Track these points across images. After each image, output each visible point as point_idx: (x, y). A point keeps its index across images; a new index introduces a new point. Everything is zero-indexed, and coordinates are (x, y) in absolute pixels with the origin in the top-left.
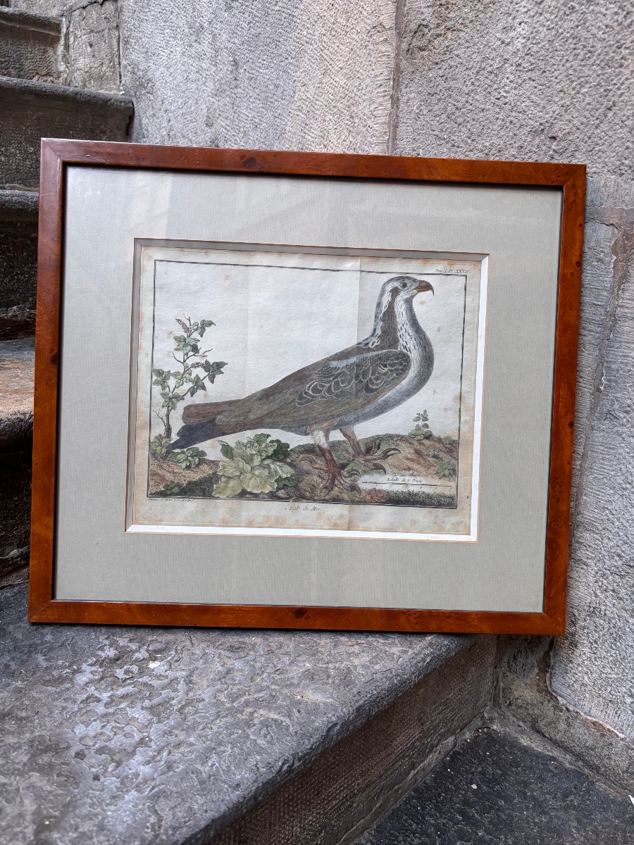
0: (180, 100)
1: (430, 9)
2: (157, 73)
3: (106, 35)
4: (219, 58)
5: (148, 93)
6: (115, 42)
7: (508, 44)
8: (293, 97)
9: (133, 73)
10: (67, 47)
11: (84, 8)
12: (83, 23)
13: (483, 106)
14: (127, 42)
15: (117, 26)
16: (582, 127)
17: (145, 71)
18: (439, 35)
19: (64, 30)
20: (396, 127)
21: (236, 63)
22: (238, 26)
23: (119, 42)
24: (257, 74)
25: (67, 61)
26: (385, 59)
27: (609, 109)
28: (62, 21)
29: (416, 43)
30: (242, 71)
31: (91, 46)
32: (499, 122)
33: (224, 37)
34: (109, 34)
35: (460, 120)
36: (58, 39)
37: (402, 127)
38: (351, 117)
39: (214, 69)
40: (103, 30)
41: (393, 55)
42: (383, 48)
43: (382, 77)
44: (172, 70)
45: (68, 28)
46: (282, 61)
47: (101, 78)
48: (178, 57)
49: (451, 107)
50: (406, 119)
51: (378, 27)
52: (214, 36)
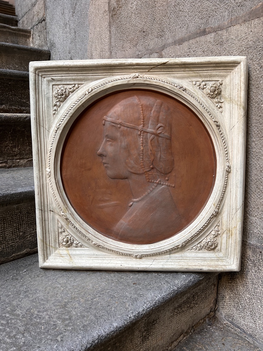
0: (62, 47)
1: (116, 3)
2: (56, 40)
3: (43, 32)
4: (71, 32)
5: (54, 47)
7: (132, 8)
8: (88, 38)
9: (50, 42)
10: (33, 38)
11: (37, 25)
12: (37, 30)
13: (128, 27)
14: (48, 33)
15: (46, 28)
16: (149, 27)
17: (53, 41)
18: (118, 10)
19: (32, 33)
20: (111, 39)
21: (75, 32)
22: (75, 20)
23: (46, 33)
25: (33, 43)
26: (107, 20)
27: (154, 20)
28: (31, 30)
29: (113, 13)
31: (39, 36)
32: (133, 31)
33: (72, 25)
34: (44, 31)
35: (124, 33)
36: (30, 36)
38: (101, 39)
39: (70, 35)
40: (42, 31)
41: (108, 18)
42: (106, 17)
43: (107, 25)
44: (60, 39)
46: (85, 28)
47: (42, 46)
48: (61, 34)
49: (122, 30)
50: (113, 36)
51: (105, 11)
52: (70, 25)
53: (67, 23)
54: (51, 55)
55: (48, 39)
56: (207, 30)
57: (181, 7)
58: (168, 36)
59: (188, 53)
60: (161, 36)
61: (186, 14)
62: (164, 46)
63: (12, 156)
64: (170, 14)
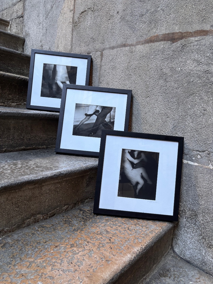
0: (35, 37)
1: (77, 19)
2: (31, 32)
4: (44, 29)
5: (28, 36)
6: (22, 26)
7: (88, 24)
8: (56, 35)
9: (26, 32)
10: (11, 27)
11: (16, 19)
12: (15, 22)
13: (84, 35)
14: (25, 26)
15: (23, 23)
16: (96, 37)
17: (28, 32)
18: (79, 23)
19: (10, 23)
20: (72, 39)
21: (47, 30)
22: (47, 22)
24: (50, 31)
25: (10, 30)
27: (100, 34)
28: (10, 21)
29: (75, 25)
31: (16, 27)
32: (87, 37)
33: (45, 25)
34: (21, 24)
36: (9, 25)
37: (73, 39)
38: (66, 38)
39: (42, 31)
41: (72, 27)
42: (70, 26)
43: (70, 31)
44: (34, 31)
45: (11, 23)
46: (55, 29)
47: (18, 34)
48: (35, 29)
49: (80, 35)
50: (74, 38)
51: (70, 22)
52: (43, 25)
53: (40, 23)
54: (26, 41)
55: (24, 30)
56: (126, 45)
57: (114, 31)
58: (107, 44)
59: (116, 55)
60: (103, 43)
61: (117, 35)
62: (104, 48)
63: (8, 100)
64: (109, 33)
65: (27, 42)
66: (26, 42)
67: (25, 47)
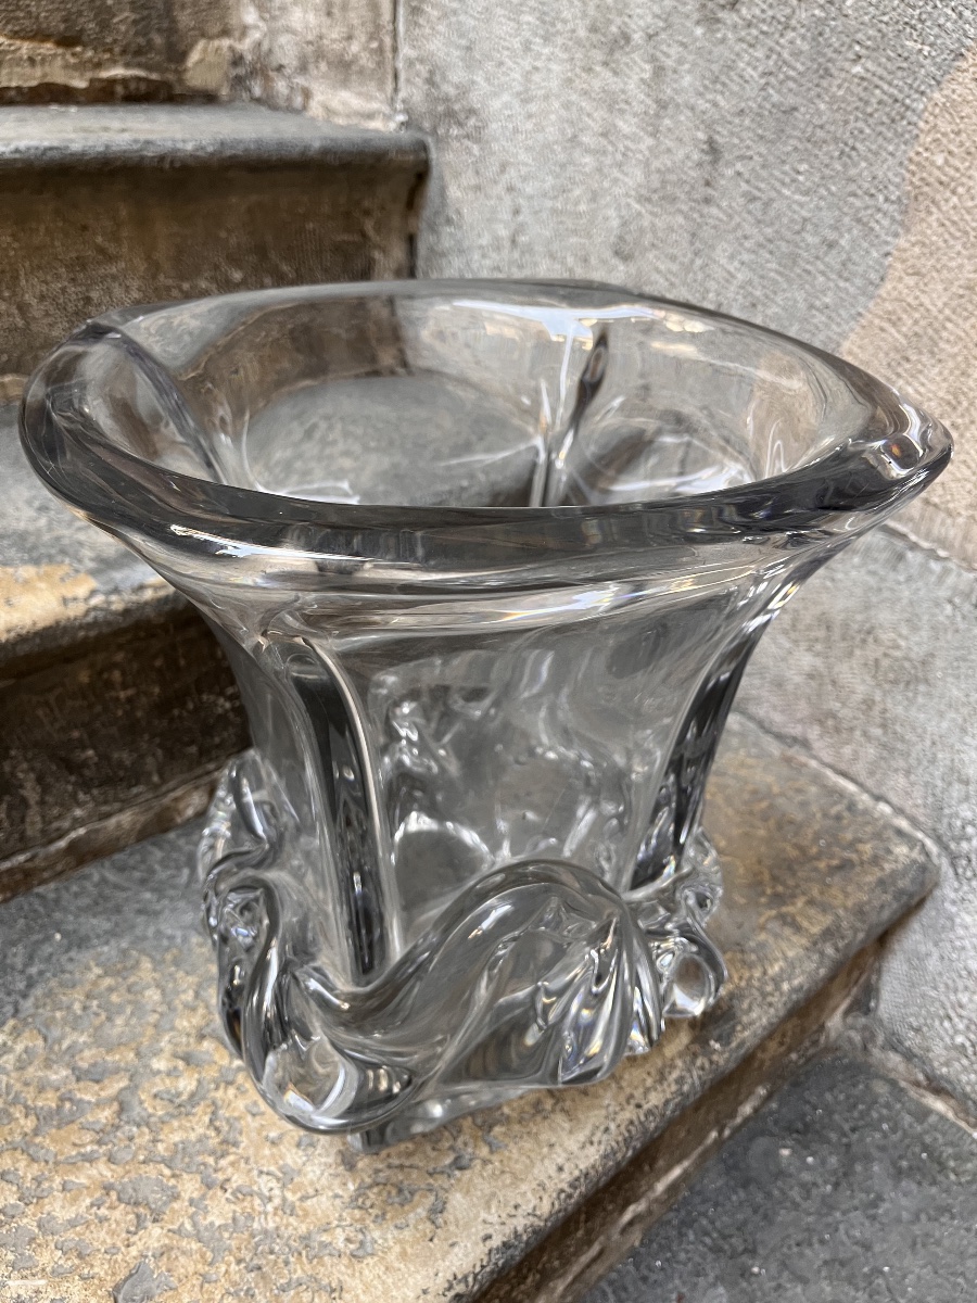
0: (550, 181)
2: (497, 103)
4: (667, 122)
5: (468, 136)
8: (877, 286)
9: (432, 83)
14: (417, 10)
17: (464, 90)
21: (713, 149)
22: (730, 68)
24: (773, 194)
25: (262, 7)
30: (730, 172)
33: (687, 80)
39: (650, 141)
44: (533, 107)
46: (854, 195)
48: (554, 84)
52: (659, 71)
53: (627, 38)
54: (435, 172)
55: (406, 50)
65: (454, 192)
66: (443, 190)
67: (433, 229)
